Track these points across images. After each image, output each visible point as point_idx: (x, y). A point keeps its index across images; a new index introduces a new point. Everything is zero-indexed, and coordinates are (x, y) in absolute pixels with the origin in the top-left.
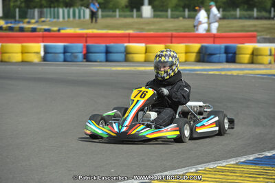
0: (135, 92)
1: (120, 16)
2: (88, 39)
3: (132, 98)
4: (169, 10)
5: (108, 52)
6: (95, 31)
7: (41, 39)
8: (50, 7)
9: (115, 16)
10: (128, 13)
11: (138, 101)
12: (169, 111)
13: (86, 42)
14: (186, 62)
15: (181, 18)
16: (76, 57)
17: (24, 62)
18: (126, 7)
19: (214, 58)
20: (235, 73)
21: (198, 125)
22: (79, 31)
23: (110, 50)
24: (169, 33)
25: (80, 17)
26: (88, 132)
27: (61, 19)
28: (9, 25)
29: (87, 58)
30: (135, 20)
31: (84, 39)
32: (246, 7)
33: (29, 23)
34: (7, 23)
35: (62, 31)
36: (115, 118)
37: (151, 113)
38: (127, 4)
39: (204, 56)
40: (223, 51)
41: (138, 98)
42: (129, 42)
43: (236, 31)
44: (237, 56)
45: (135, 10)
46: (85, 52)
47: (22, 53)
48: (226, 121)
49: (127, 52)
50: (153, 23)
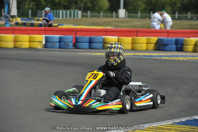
0: (89, 74)
1: (103, 16)
2: (77, 32)
3: (87, 79)
4: (139, 13)
5: (91, 42)
6: (83, 27)
7: (44, 32)
8: (54, 9)
9: (100, 16)
10: (109, 14)
11: (91, 81)
12: (114, 89)
13: (76, 35)
14: (147, 50)
15: (147, 19)
16: (68, 45)
17: (30, 48)
18: (108, 10)
19: (167, 47)
20: (181, 59)
21: (137, 100)
22: (72, 27)
23: (93, 41)
24: (135, 29)
25: (74, 17)
26: (53, 104)
27: (61, 18)
28: (24, 21)
29: (75, 46)
30: (114, 19)
31: (74, 32)
32: (195, 11)
33: (38, 20)
34: (22, 20)
35: (60, 27)
36: (74, 94)
37: (101, 90)
38: (109, 8)
39: (160, 46)
40: (174, 42)
41: (91, 79)
42: (106, 35)
43: (186, 28)
44: (184, 46)
45: (114, 12)
46: (74, 42)
47: (30, 42)
48: (159, 97)
49: (104, 42)
50: (126, 22)
